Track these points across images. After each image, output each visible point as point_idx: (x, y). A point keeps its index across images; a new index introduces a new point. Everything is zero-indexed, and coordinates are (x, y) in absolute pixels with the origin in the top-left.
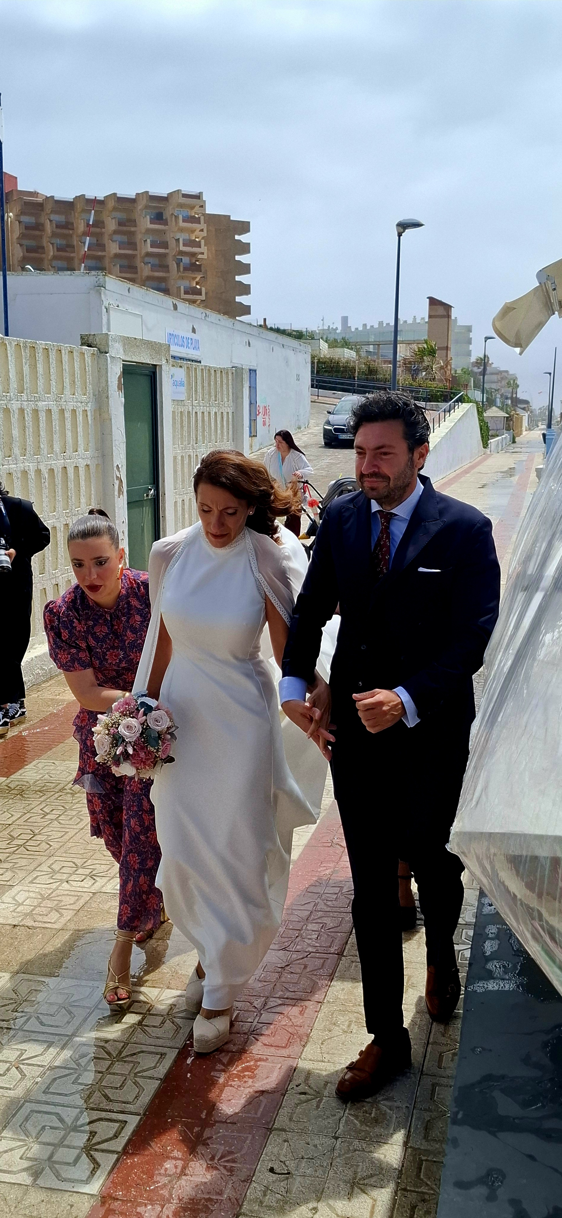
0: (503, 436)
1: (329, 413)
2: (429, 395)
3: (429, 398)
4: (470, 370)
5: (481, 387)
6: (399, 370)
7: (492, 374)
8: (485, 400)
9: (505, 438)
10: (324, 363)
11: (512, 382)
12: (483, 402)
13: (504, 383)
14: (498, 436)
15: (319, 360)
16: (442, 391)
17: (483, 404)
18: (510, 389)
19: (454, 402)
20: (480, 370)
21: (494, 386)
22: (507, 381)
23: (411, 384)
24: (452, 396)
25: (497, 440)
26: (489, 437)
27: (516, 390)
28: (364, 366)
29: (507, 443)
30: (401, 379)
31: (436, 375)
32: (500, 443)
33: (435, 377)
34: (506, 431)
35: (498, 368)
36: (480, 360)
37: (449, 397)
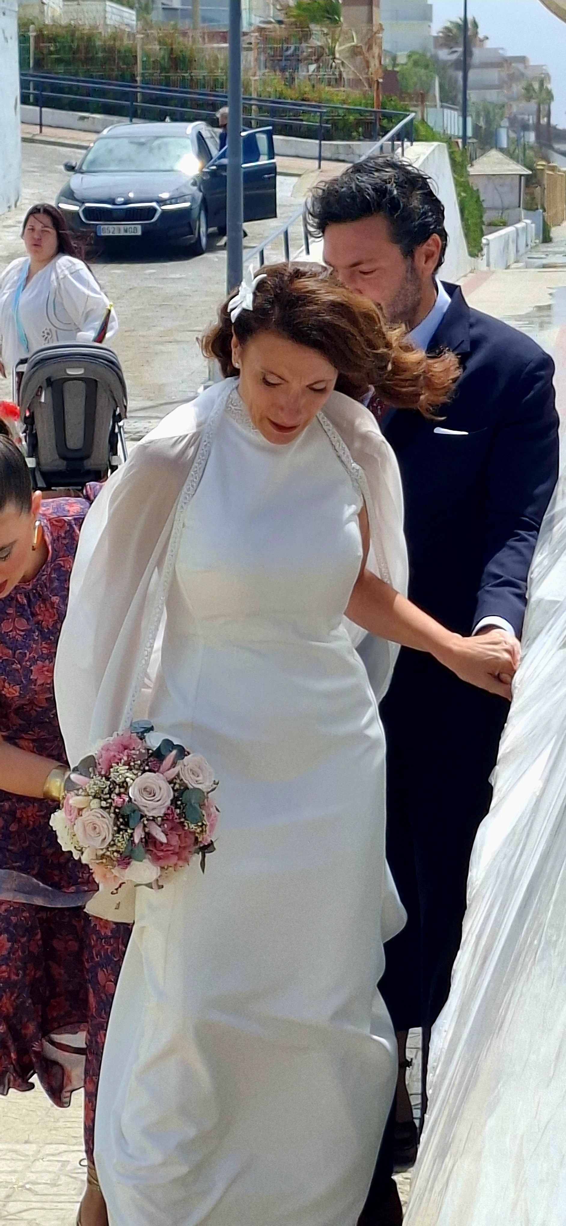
0: (519, 225)
1: (71, 168)
2: (327, 122)
3: (328, 130)
4: (429, 55)
5: (460, 97)
6: (248, 59)
7: (486, 65)
8: (469, 133)
9: (525, 229)
10: (53, 39)
11: (536, 86)
12: (464, 137)
13: (518, 88)
14: (505, 224)
15: (41, 31)
16: (360, 112)
17: (464, 143)
18: (533, 105)
19: (392, 139)
20: (454, 57)
21: (492, 96)
22: (524, 84)
23: (281, 93)
24: (385, 122)
25: (505, 235)
26: (484, 227)
27: (546, 107)
28: (158, 47)
29: (529, 242)
30: (255, 80)
31: (342, 69)
32: (510, 242)
33: (340, 75)
34: (525, 211)
35: (501, 52)
36: (455, 31)
37: (378, 126)
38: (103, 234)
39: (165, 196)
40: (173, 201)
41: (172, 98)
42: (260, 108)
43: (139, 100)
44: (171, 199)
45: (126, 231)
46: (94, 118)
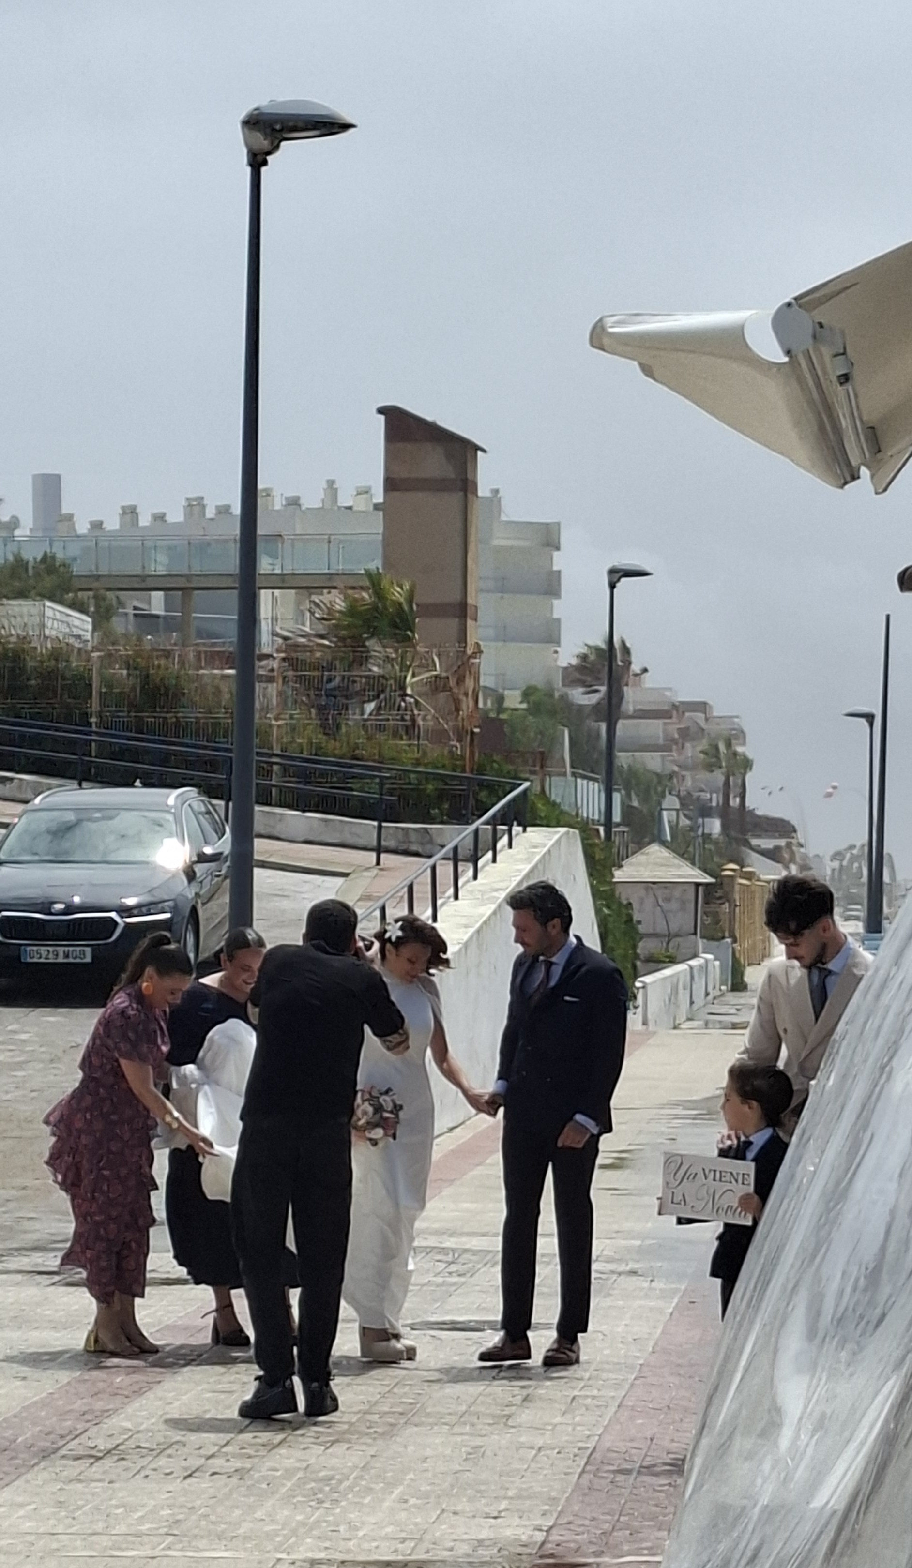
0: (693, 962)
2: (390, 793)
3: (391, 806)
4: (554, 695)
6: (267, 693)
7: (643, 714)
8: (617, 817)
9: (704, 968)
11: (722, 748)
13: (692, 751)
14: (673, 960)
16: (443, 778)
17: (607, 832)
18: (719, 777)
19: (493, 821)
20: (594, 698)
21: (652, 763)
22: (704, 745)
23: (319, 748)
24: (483, 795)
25: (671, 976)
26: (638, 963)
27: (740, 781)
28: (125, 672)
29: (710, 989)
30: (279, 726)
31: (416, 712)
32: (681, 986)
33: (413, 719)
34: (705, 941)
35: (668, 693)
36: (592, 657)
37: (472, 802)
38: (29, 960)
39: (131, 901)
40: (144, 910)
41: (147, 751)
42: (285, 769)
43: (93, 754)
44: (139, 906)
45: (67, 956)
46: (21, 780)
